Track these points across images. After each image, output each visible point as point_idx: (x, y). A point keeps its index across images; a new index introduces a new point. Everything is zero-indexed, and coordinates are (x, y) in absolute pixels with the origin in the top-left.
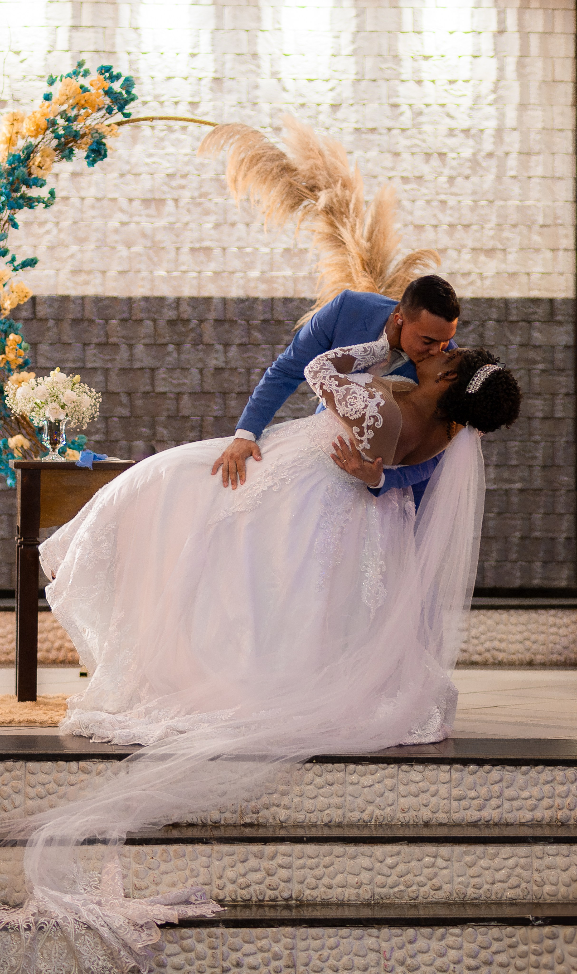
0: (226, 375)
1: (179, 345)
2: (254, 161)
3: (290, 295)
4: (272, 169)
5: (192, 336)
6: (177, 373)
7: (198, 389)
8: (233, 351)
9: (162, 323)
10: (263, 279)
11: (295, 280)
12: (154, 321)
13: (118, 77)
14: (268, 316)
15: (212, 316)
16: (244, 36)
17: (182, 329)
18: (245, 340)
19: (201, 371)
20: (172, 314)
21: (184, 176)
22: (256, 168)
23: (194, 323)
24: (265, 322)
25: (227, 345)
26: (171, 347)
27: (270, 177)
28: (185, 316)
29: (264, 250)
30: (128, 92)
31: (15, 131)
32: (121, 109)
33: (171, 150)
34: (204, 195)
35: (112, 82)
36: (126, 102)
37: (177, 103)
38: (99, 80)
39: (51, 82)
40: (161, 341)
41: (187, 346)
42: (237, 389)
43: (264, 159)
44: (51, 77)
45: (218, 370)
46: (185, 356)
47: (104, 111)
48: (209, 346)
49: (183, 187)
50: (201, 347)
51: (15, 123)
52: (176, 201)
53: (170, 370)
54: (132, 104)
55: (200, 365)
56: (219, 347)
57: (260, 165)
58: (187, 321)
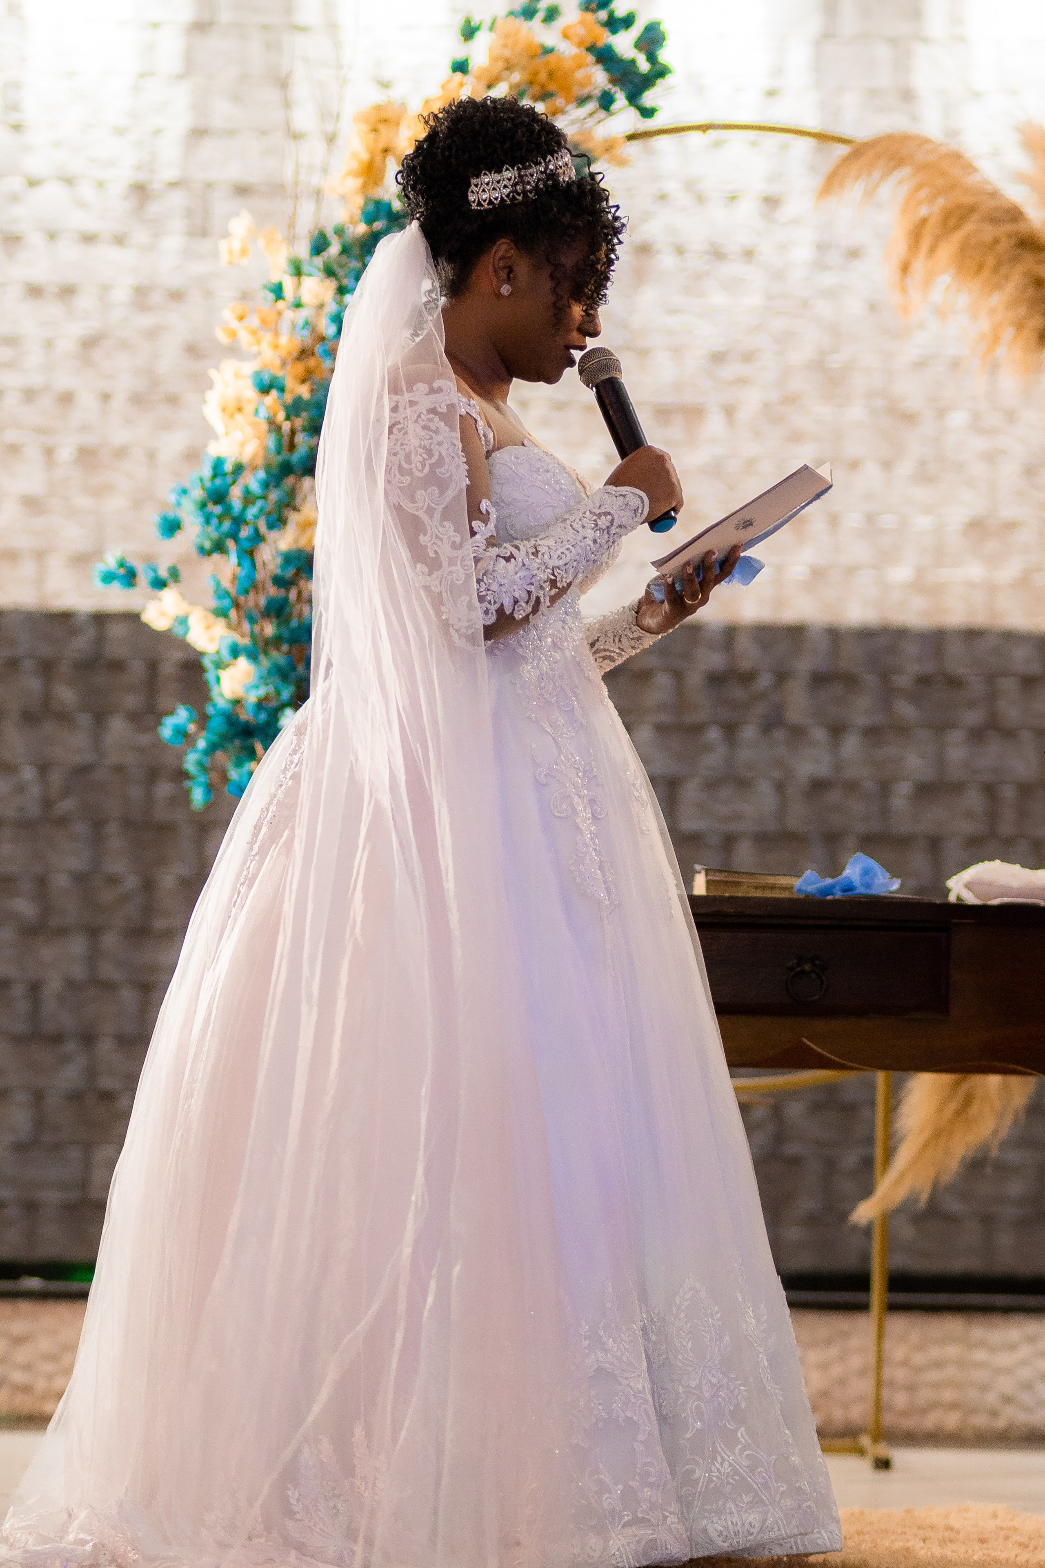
0: (834, 796)
1: (730, 730)
2: (952, 222)
3: (979, 619)
4: (996, 241)
5: (760, 709)
6: (726, 792)
7: (772, 826)
8: (852, 744)
9: (695, 679)
10: (918, 585)
11: (992, 589)
12: (678, 675)
13: (628, 22)
14: (929, 668)
15: (804, 665)
16: (883, 52)
17: (737, 693)
18: (878, 719)
19: (780, 787)
20: (715, 660)
21: (748, 357)
22: (957, 238)
23: (765, 681)
24: (924, 681)
25: (837, 731)
26: (714, 734)
27: (991, 261)
28: (745, 665)
29: (923, 522)
30: (652, 58)
31: (381, 145)
32: (633, 98)
33: (718, 298)
34: (791, 400)
35: (614, 32)
36: (648, 81)
37: (733, 198)
38: (582, 22)
39: (469, 32)
40: (691, 718)
41: (749, 732)
42: (861, 828)
43: (975, 217)
44: (468, 22)
45: (818, 786)
46: (745, 755)
47: (591, 106)
48: (798, 733)
49: (742, 381)
50: (779, 734)
51: (382, 128)
52: (729, 411)
53: (712, 785)
54: (661, 85)
55: (777, 774)
56: (819, 734)
57: (969, 227)
58: (747, 678)
